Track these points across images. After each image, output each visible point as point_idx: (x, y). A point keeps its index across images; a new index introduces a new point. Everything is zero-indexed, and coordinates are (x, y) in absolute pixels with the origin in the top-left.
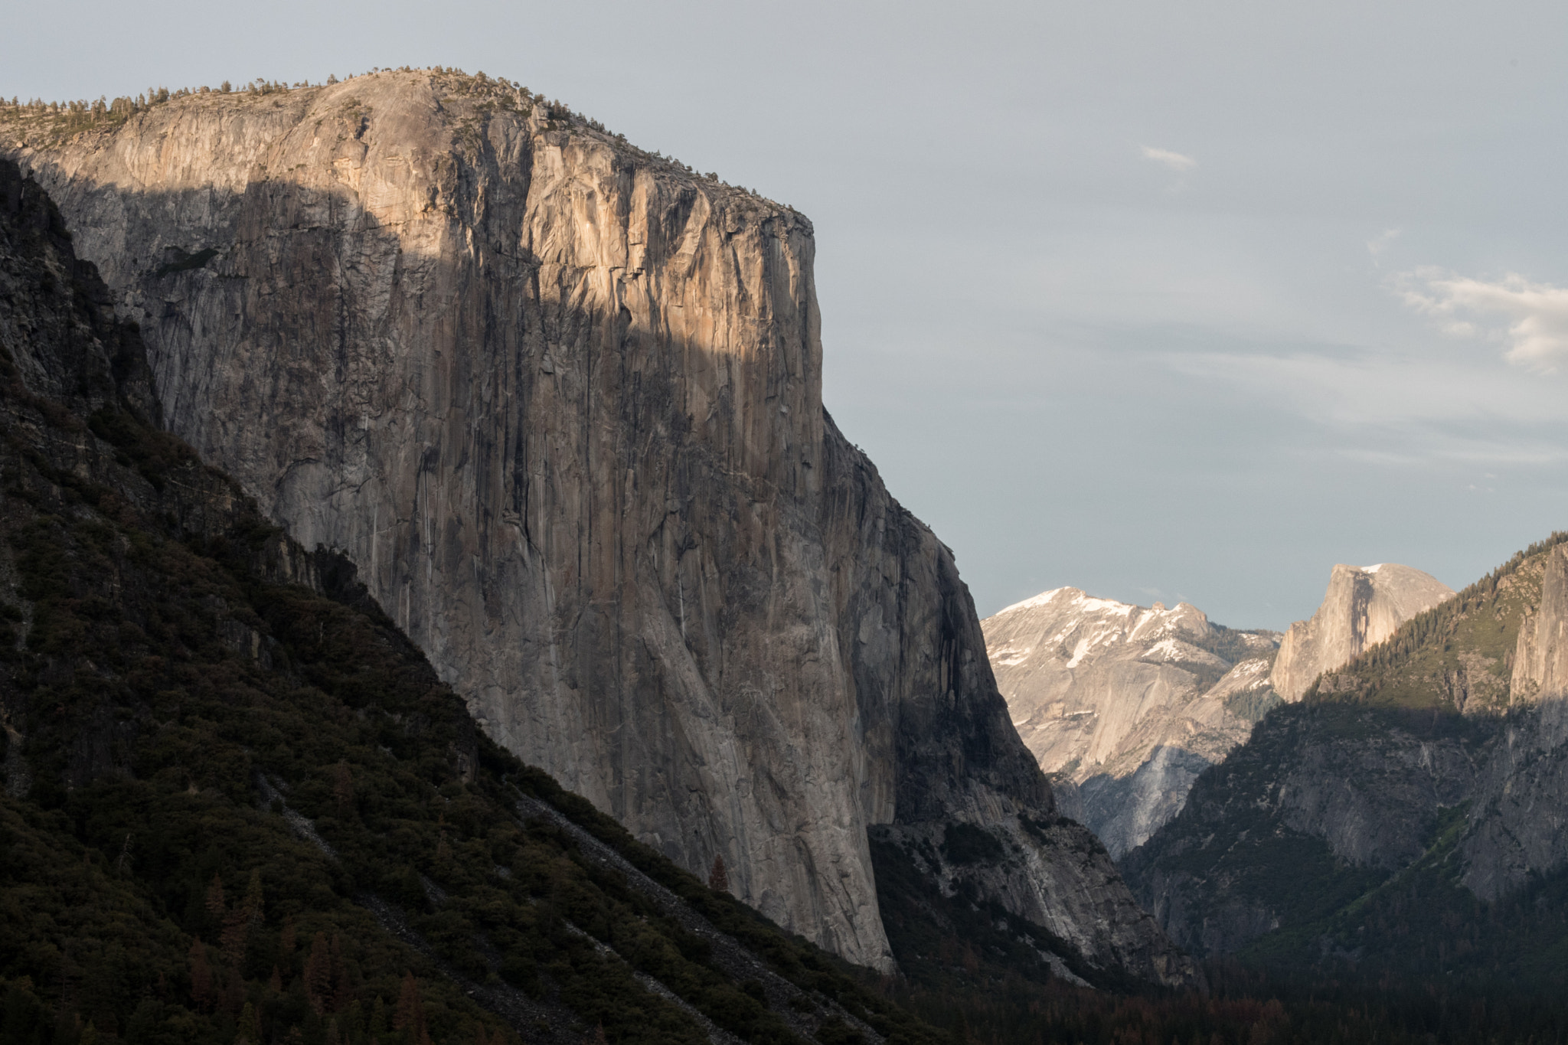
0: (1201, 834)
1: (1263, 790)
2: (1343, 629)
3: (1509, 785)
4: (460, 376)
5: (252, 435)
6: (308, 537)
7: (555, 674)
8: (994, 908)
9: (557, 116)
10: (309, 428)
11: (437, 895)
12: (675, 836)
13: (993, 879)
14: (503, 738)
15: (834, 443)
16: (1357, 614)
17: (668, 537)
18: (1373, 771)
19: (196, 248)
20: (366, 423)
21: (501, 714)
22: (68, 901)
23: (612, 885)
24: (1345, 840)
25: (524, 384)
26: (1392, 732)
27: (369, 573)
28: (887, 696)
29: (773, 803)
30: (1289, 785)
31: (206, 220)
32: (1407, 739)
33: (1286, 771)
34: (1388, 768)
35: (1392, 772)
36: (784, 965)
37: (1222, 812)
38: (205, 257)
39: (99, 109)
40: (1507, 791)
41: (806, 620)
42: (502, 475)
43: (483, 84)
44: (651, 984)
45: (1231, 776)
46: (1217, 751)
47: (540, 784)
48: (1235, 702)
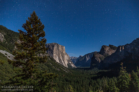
7: (58, 60)
8: (71, 66)
28: (67, 60)
44: (61, 68)
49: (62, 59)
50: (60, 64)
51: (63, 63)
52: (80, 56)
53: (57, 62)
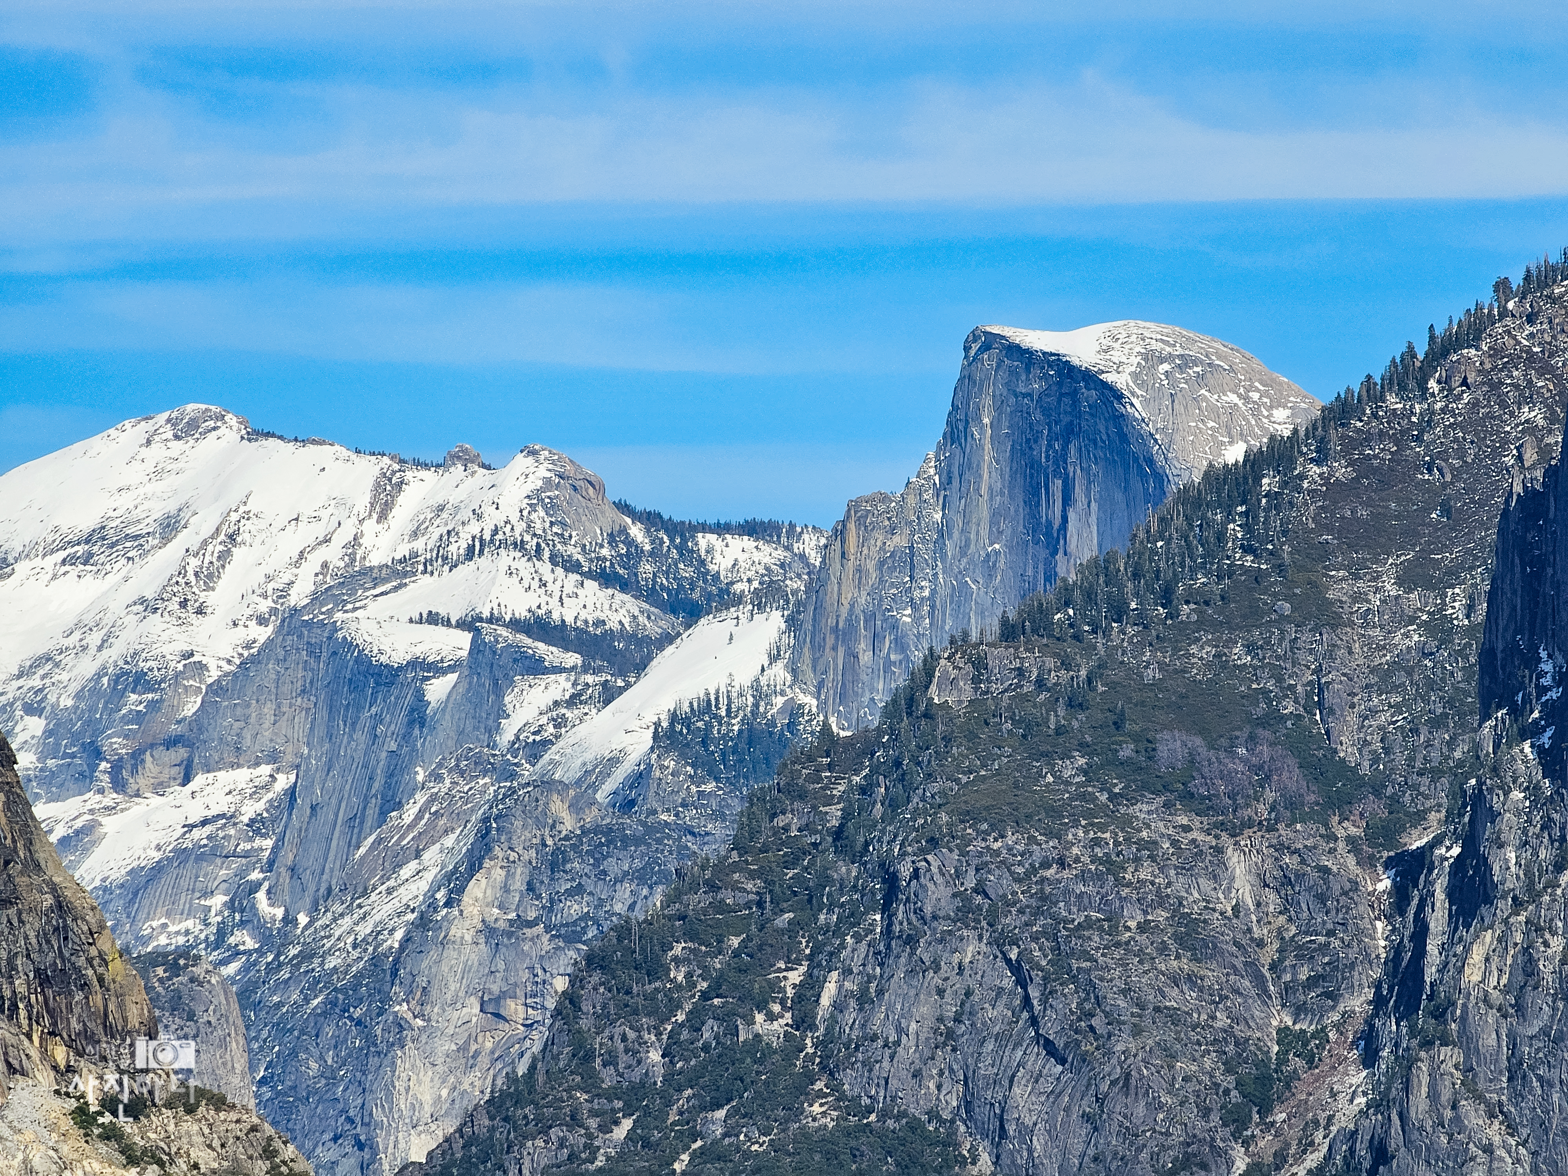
0: (593, 1123)
1: (775, 986)
2: (995, 515)
3: (1477, 954)
16: (1042, 471)
18: (1089, 924)
24: (1011, 1129)
26: (1141, 810)
30: (847, 972)
32: (1187, 829)
33: (838, 932)
34: (1133, 918)
35: (1142, 928)
37: (655, 1056)
40: (1473, 974)
45: (678, 949)
46: (642, 877)
48: (689, 734)
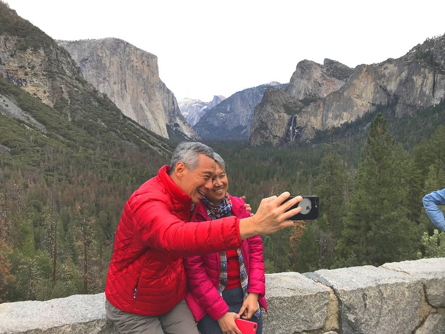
4: (118, 74)
5: (94, 80)
6: (101, 92)
7: (131, 107)
8: (179, 132)
9: (128, 43)
10: (101, 79)
11: (119, 132)
12: (145, 124)
13: (179, 129)
14: (125, 114)
15: (160, 81)
16: (217, 101)
17: (142, 92)
19: (86, 58)
20: (107, 79)
21: (124, 111)
22: (77, 132)
23: (138, 130)
24: (215, 124)
25: (125, 75)
27: (109, 96)
28: (167, 109)
29: (155, 121)
31: (87, 55)
36: (157, 138)
37: (203, 122)
38: (87, 59)
39: (73, 42)
41: (158, 101)
42: (123, 84)
43: (119, 40)
44: (143, 140)
47: (130, 119)
48: (204, 110)
49: (145, 107)
50: (139, 126)
51: (152, 122)
52: (216, 98)
53: (125, 117)
